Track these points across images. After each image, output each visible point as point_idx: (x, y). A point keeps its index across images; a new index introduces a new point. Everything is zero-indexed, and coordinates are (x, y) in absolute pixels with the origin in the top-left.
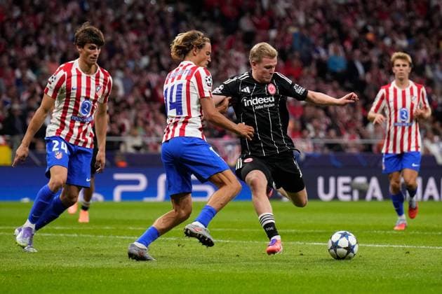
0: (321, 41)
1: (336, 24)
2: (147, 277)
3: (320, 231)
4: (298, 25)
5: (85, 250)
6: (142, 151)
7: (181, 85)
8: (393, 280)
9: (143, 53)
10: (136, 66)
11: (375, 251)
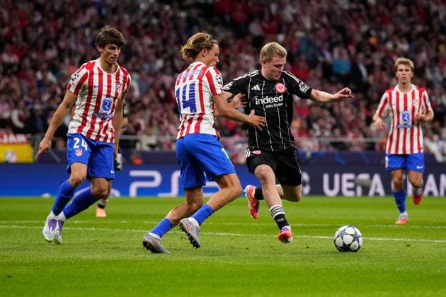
0: (327, 45)
1: (341, 29)
2: (162, 269)
3: (326, 225)
4: (304, 30)
5: (103, 243)
6: (157, 149)
7: (194, 84)
8: (394, 272)
9: (158, 56)
10: (151, 69)
11: (377, 244)
